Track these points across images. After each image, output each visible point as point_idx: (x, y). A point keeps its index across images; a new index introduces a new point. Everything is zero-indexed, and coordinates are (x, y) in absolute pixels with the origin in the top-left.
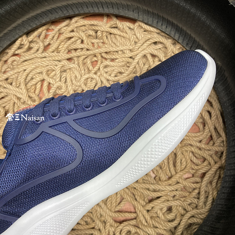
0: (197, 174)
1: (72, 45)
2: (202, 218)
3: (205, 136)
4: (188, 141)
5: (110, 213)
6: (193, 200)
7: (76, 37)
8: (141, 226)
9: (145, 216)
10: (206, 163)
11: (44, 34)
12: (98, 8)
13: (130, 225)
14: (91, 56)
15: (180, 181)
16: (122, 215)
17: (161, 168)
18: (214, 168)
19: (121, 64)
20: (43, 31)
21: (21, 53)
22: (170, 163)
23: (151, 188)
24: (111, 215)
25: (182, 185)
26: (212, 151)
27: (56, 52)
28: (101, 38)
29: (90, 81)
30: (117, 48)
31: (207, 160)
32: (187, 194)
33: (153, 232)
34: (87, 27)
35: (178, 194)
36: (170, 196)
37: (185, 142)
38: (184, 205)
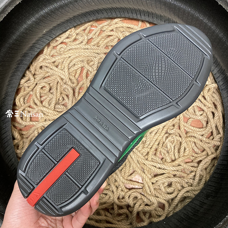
0: (196, 160)
1: (110, 42)
3: (207, 132)
4: (193, 133)
5: (123, 180)
6: (189, 180)
7: (115, 36)
8: (146, 194)
9: (150, 187)
10: (204, 153)
11: (89, 29)
12: (137, 15)
13: (137, 192)
15: (181, 164)
16: (132, 183)
17: (168, 152)
18: (209, 157)
20: (88, 26)
21: (68, 42)
22: (176, 149)
23: (157, 166)
24: (123, 181)
25: (182, 167)
26: (211, 144)
27: (96, 45)
31: (206, 150)
32: (185, 175)
33: (155, 200)
34: (124, 29)
35: (178, 173)
36: (171, 174)
37: (190, 134)
38: (182, 182)
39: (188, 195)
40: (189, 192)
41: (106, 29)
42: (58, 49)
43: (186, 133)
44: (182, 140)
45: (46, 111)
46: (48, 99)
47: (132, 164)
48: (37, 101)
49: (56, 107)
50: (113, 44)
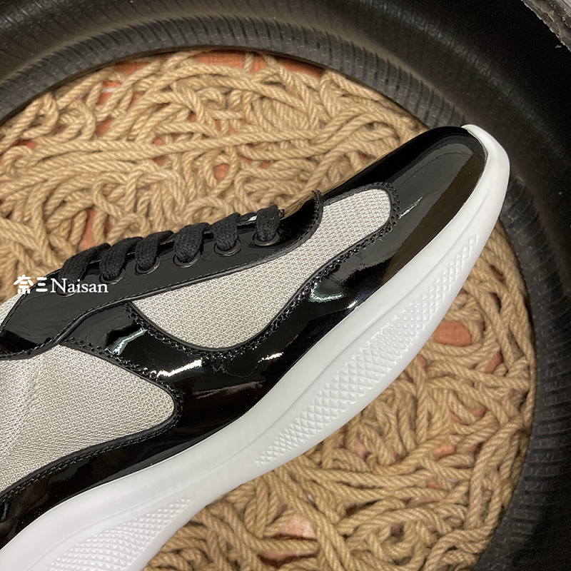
0: (465, 446)
1: (165, 122)
2: (476, 551)
3: (485, 354)
4: (446, 366)
5: (252, 541)
6: (453, 508)
7: (176, 103)
9: (339, 549)
10: (488, 419)
11: (96, 92)
12: (233, 35)
14: (213, 151)
15: (425, 463)
16: (281, 546)
17: (381, 434)
18: (504, 433)
19: (286, 173)
20: (94, 84)
21: (36, 138)
22: (402, 420)
23: (354, 483)
24: (253, 545)
25: (429, 474)
26: (501, 389)
27: (125, 138)
28: (239, 108)
29: (209, 213)
30: (278, 136)
31: (490, 411)
32: (440, 495)
34: (204, 80)
35: (417, 495)
36: (398, 499)
37: (438, 369)
38: (432, 520)
39: (456, 560)
40: (457, 547)
41: (148, 87)
42: (8, 162)
43: (426, 368)
44: (417, 391)
47: (275, 487)
50: (174, 129)
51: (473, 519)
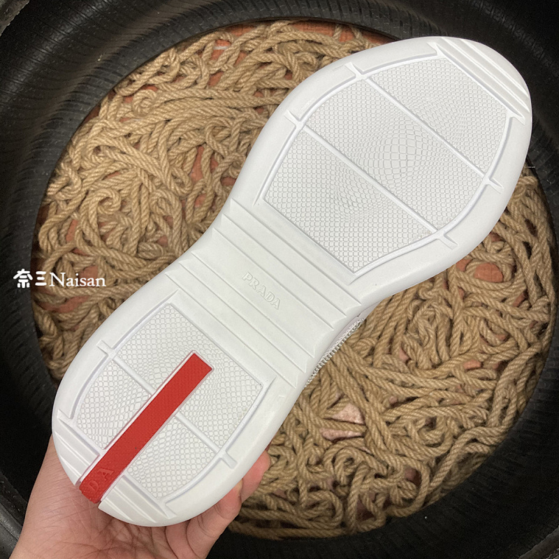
0: (491, 363)
1: (266, 78)
3: (514, 291)
4: (481, 298)
5: (316, 419)
6: (478, 410)
7: (277, 63)
8: (375, 450)
9: (382, 432)
10: (510, 343)
11: (210, 48)
13: (352, 446)
15: (456, 373)
17: (421, 344)
18: (525, 355)
20: (209, 42)
21: (159, 84)
22: (440, 338)
23: (398, 381)
24: (318, 423)
26: (524, 320)
27: (232, 89)
31: (512, 337)
32: (466, 399)
33: (398, 463)
34: (301, 45)
35: (448, 396)
36: (433, 398)
37: (475, 299)
38: (459, 417)
39: (476, 450)
40: (478, 439)
41: (254, 47)
42: (137, 102)
43: (464, 297)
44: (454, 315)
45: (116, 257)
46: (119, 229)
47: (336, 378)
48: (92, 235)
49: (140, 249)
50: (274, 84)
51: (494, 419)
